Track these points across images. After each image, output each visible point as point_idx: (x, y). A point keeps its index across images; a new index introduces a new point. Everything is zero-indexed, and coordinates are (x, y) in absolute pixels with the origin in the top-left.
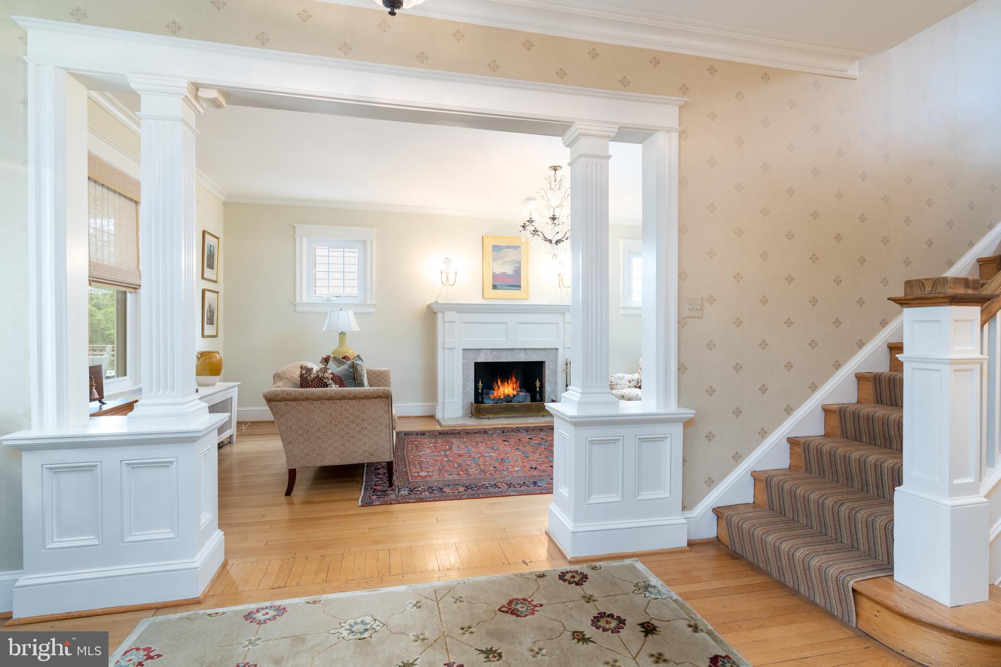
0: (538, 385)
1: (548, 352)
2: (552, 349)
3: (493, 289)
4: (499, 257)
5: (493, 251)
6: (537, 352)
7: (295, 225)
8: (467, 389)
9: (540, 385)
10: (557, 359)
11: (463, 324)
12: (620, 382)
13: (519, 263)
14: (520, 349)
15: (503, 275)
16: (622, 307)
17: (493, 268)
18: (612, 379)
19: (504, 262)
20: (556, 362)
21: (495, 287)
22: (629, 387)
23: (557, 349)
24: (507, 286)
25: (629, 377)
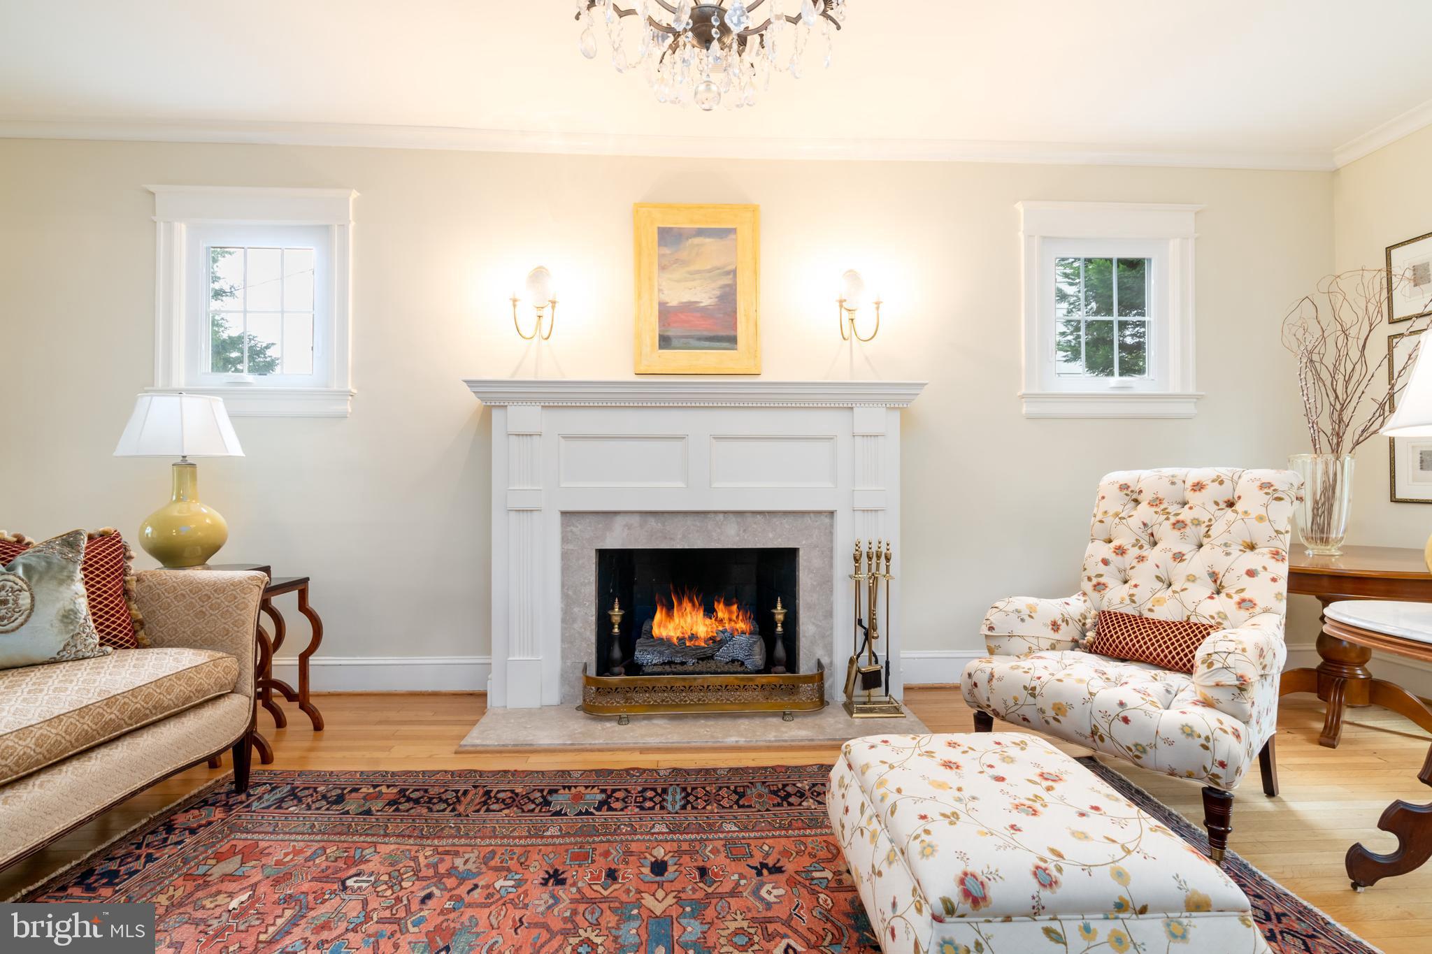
0: (780, 617)
1: (808, 520)
2: (819, 513)
3: (661, 347)
4: (677, 261)
5: (660, 245)
6: (776, 521)
7: (152, 188)
8: (576, 626)
9: (786, 615)
10: (832, 541)
11: (563, 440)
12: (1019, 629)
13: (731, 276)
14: (725, 513)
15: (689, 308)
16: (1022, 397)
17: (660, 290)
18: (994, 617)
19: (691, 273)
20: (828, 554)
21: (665, 342)
22: (1053, 647)
23: (832, 514)
24: (700, 339)
25: (1052, 607)
